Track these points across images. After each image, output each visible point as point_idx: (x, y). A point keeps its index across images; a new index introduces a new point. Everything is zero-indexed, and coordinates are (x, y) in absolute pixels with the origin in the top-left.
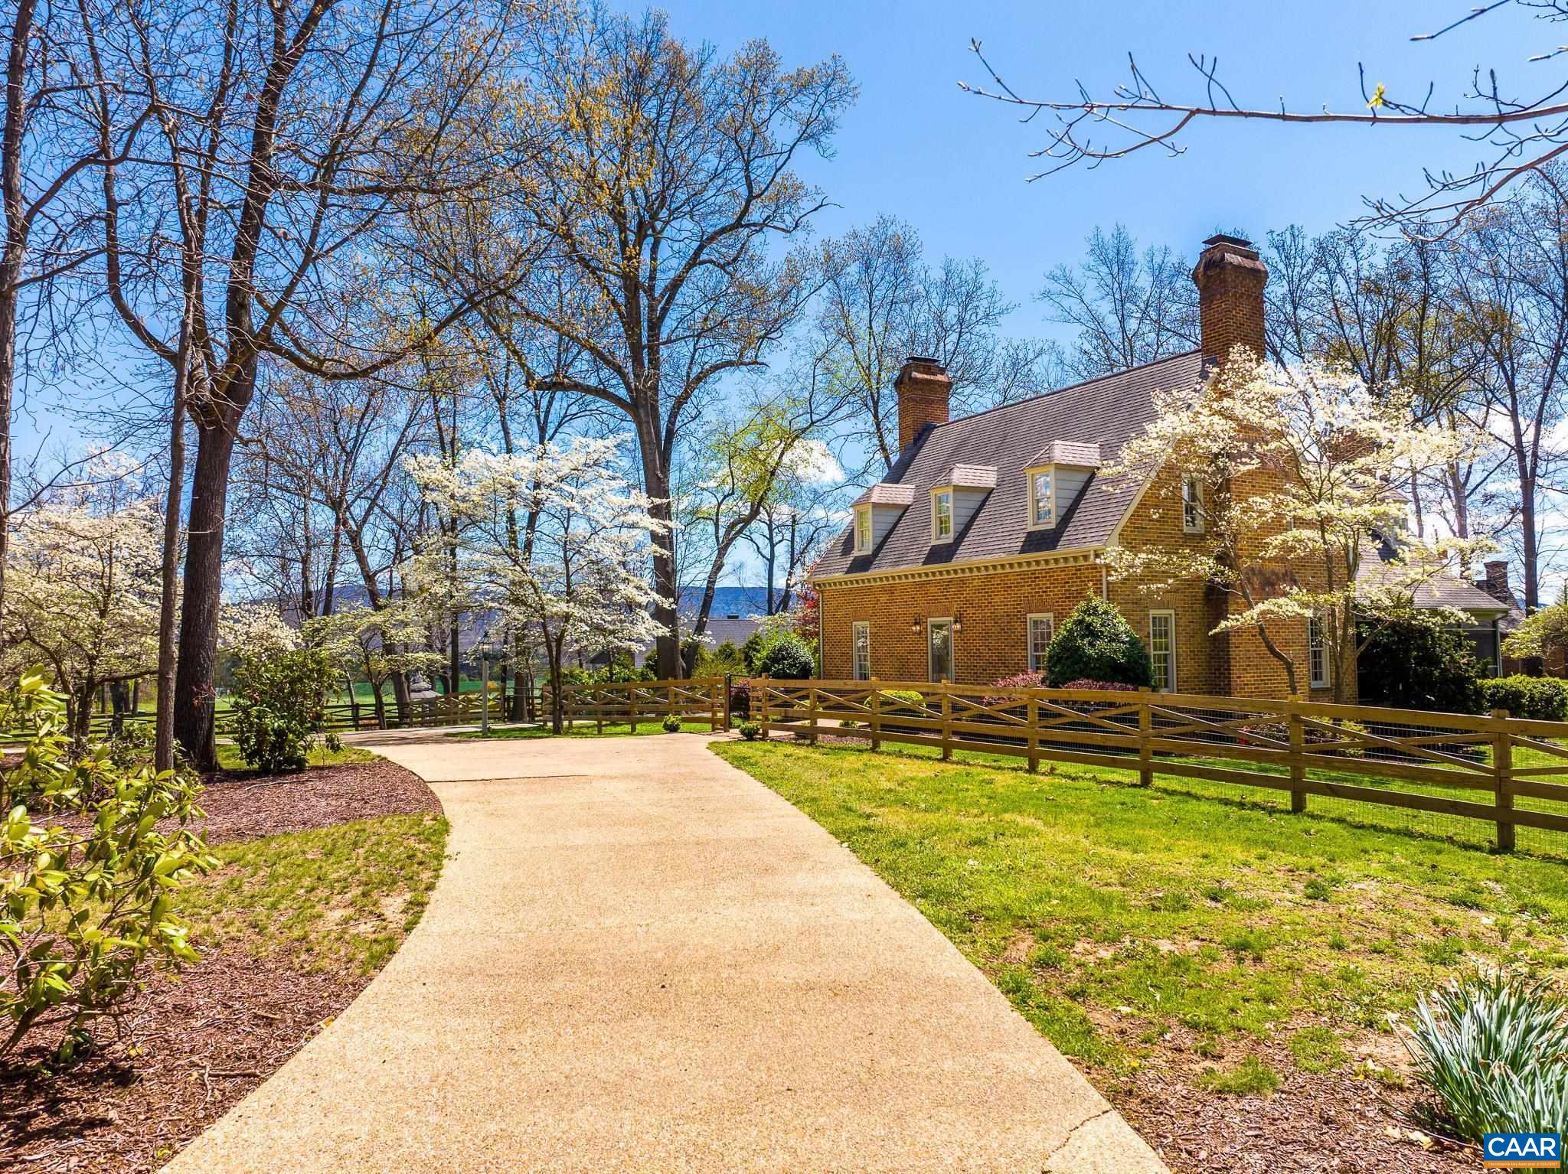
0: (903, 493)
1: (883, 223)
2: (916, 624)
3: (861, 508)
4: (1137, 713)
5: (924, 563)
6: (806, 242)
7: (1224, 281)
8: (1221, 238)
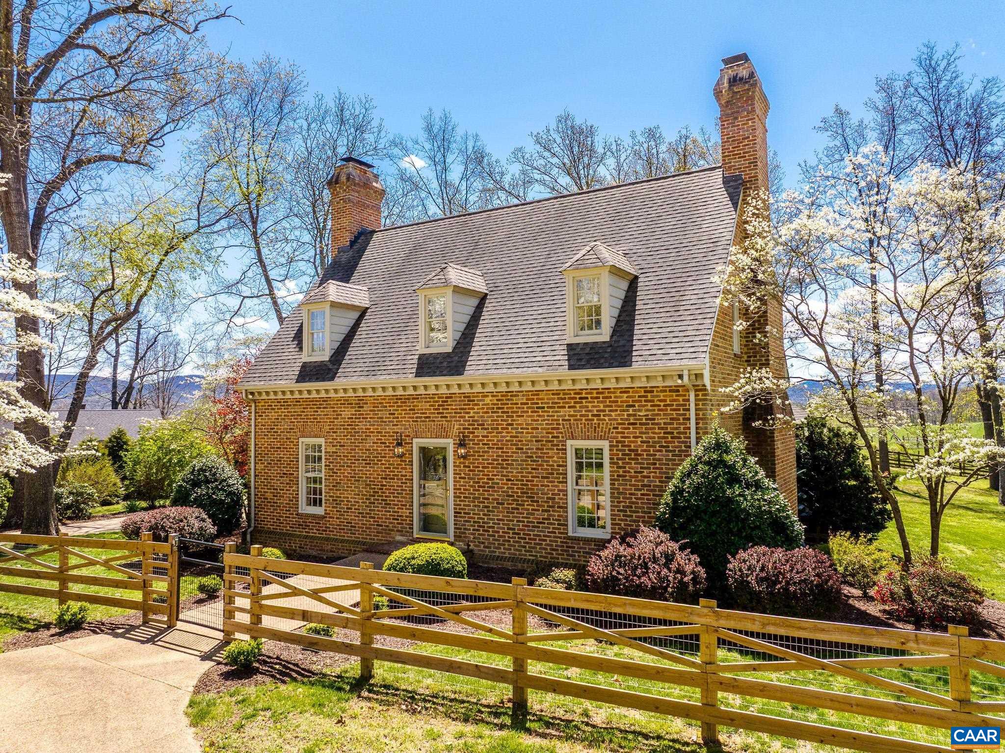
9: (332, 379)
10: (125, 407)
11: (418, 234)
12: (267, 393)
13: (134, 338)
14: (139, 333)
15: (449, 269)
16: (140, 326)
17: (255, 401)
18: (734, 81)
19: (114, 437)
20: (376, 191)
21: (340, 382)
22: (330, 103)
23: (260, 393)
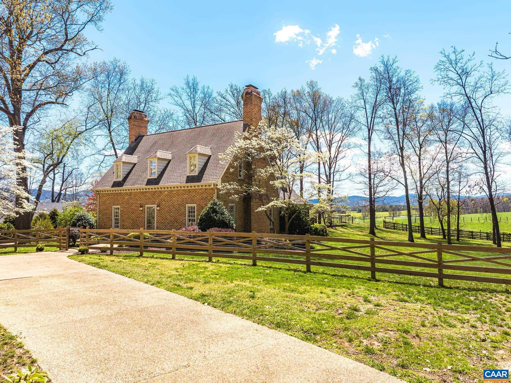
0: (133, 159)
1: (115, 60)
2: (141, 207)
3: (118, 163)
4: (251, 240)
5: (146, 185)
6: (87, 61)
7: (251, 99)
8: (250, 86)
9: (122, 186)
10: (58, 201)
11: (157, 137)
12: (103, 191)
13: (62, 171)
14: (64, 169)
15: (158, 152)
16: (65, 166)
17: (99, 194)
18: (247, 93)
19: (52, 212)
20: (145, 121)
21: (124, 187)
22: (138, 82)
23: (100, 191)
